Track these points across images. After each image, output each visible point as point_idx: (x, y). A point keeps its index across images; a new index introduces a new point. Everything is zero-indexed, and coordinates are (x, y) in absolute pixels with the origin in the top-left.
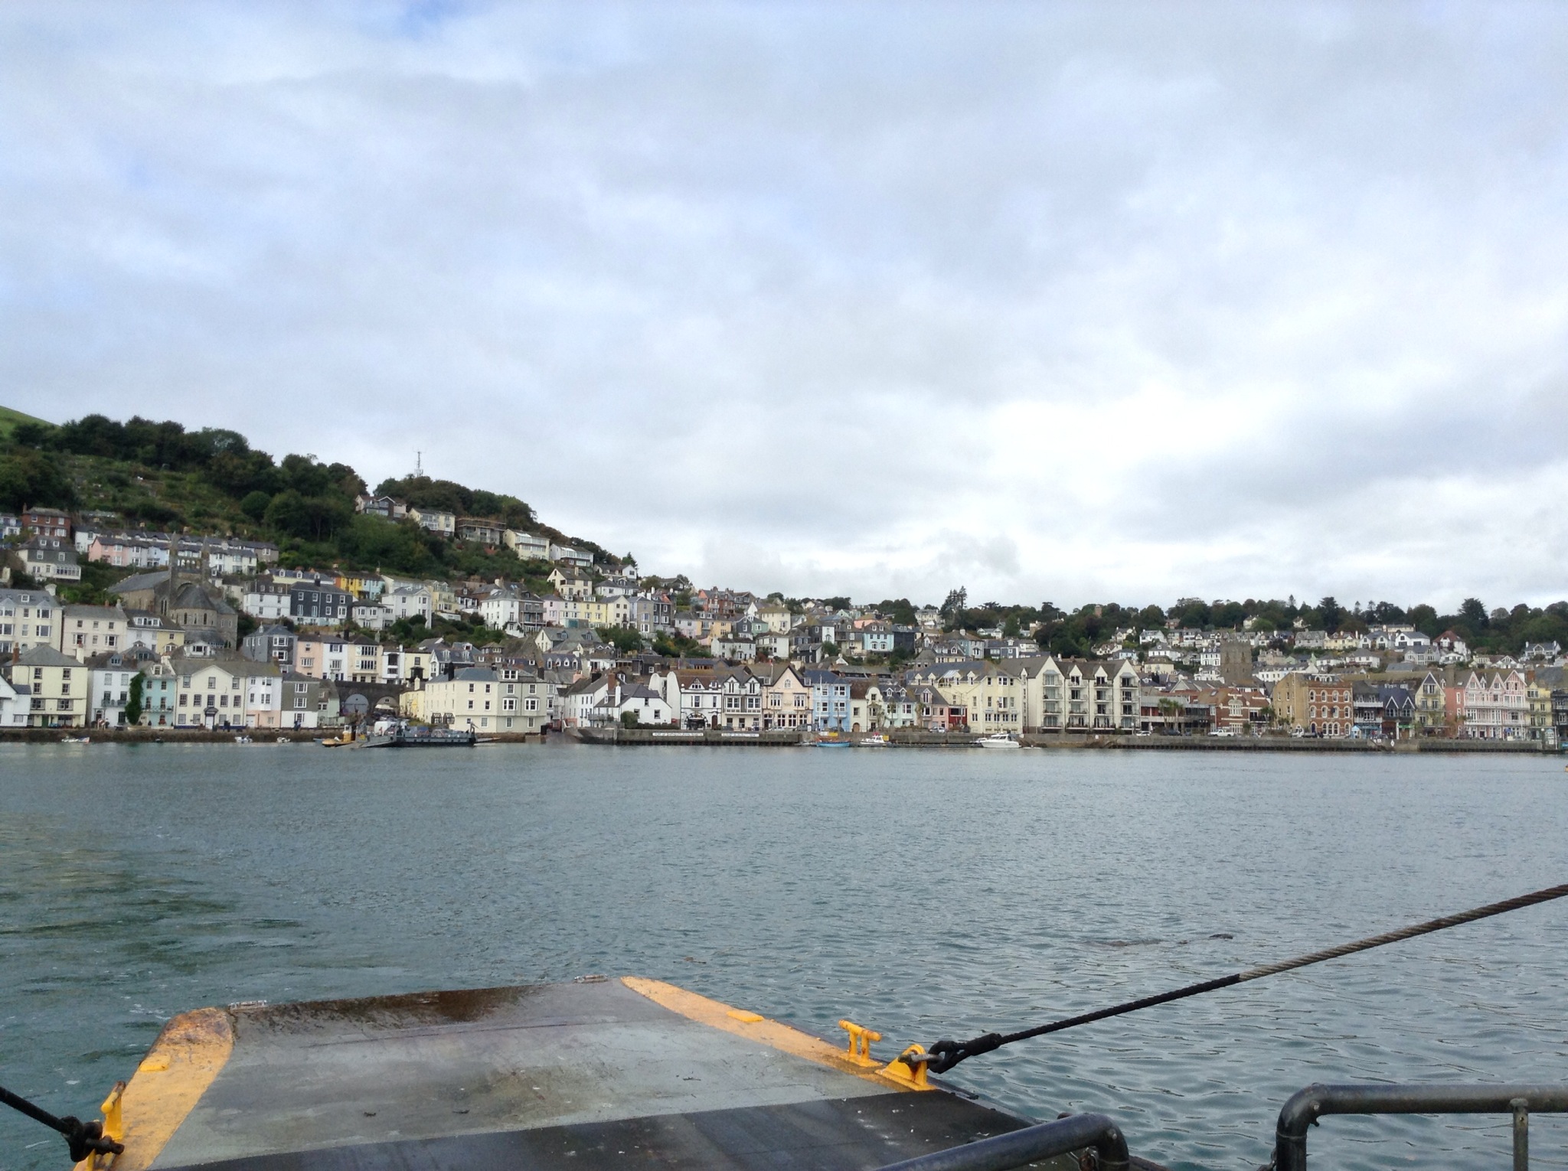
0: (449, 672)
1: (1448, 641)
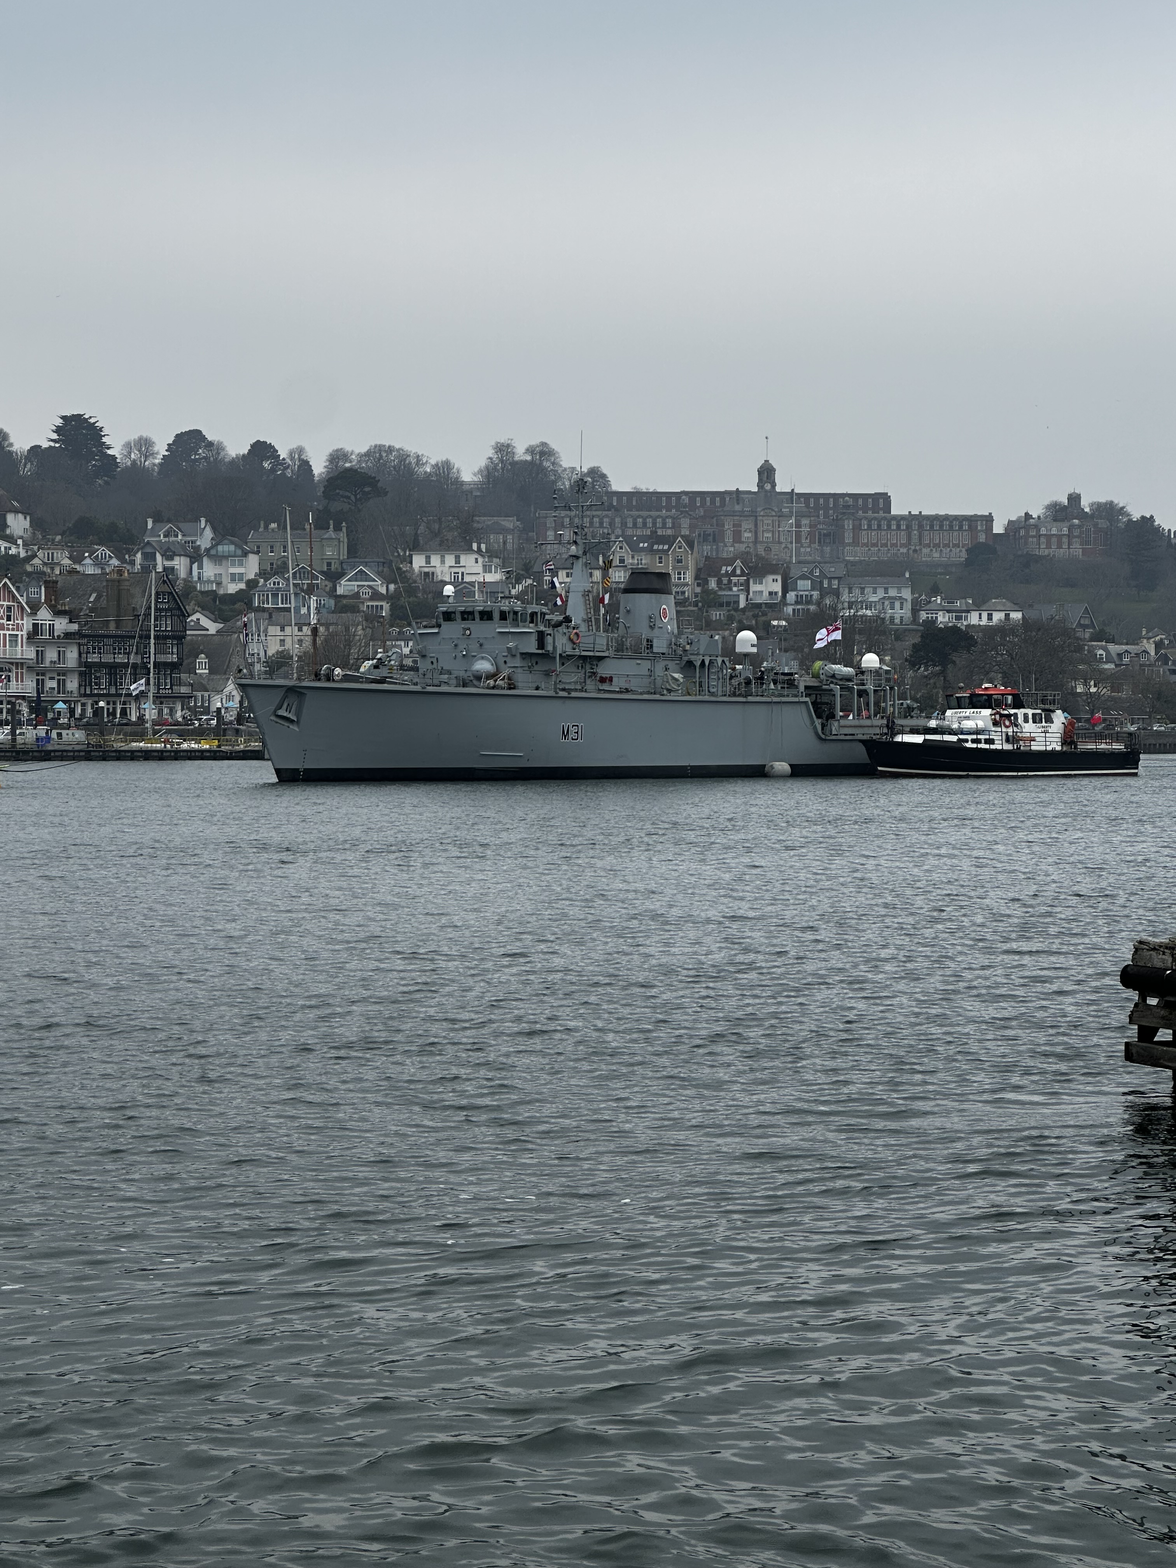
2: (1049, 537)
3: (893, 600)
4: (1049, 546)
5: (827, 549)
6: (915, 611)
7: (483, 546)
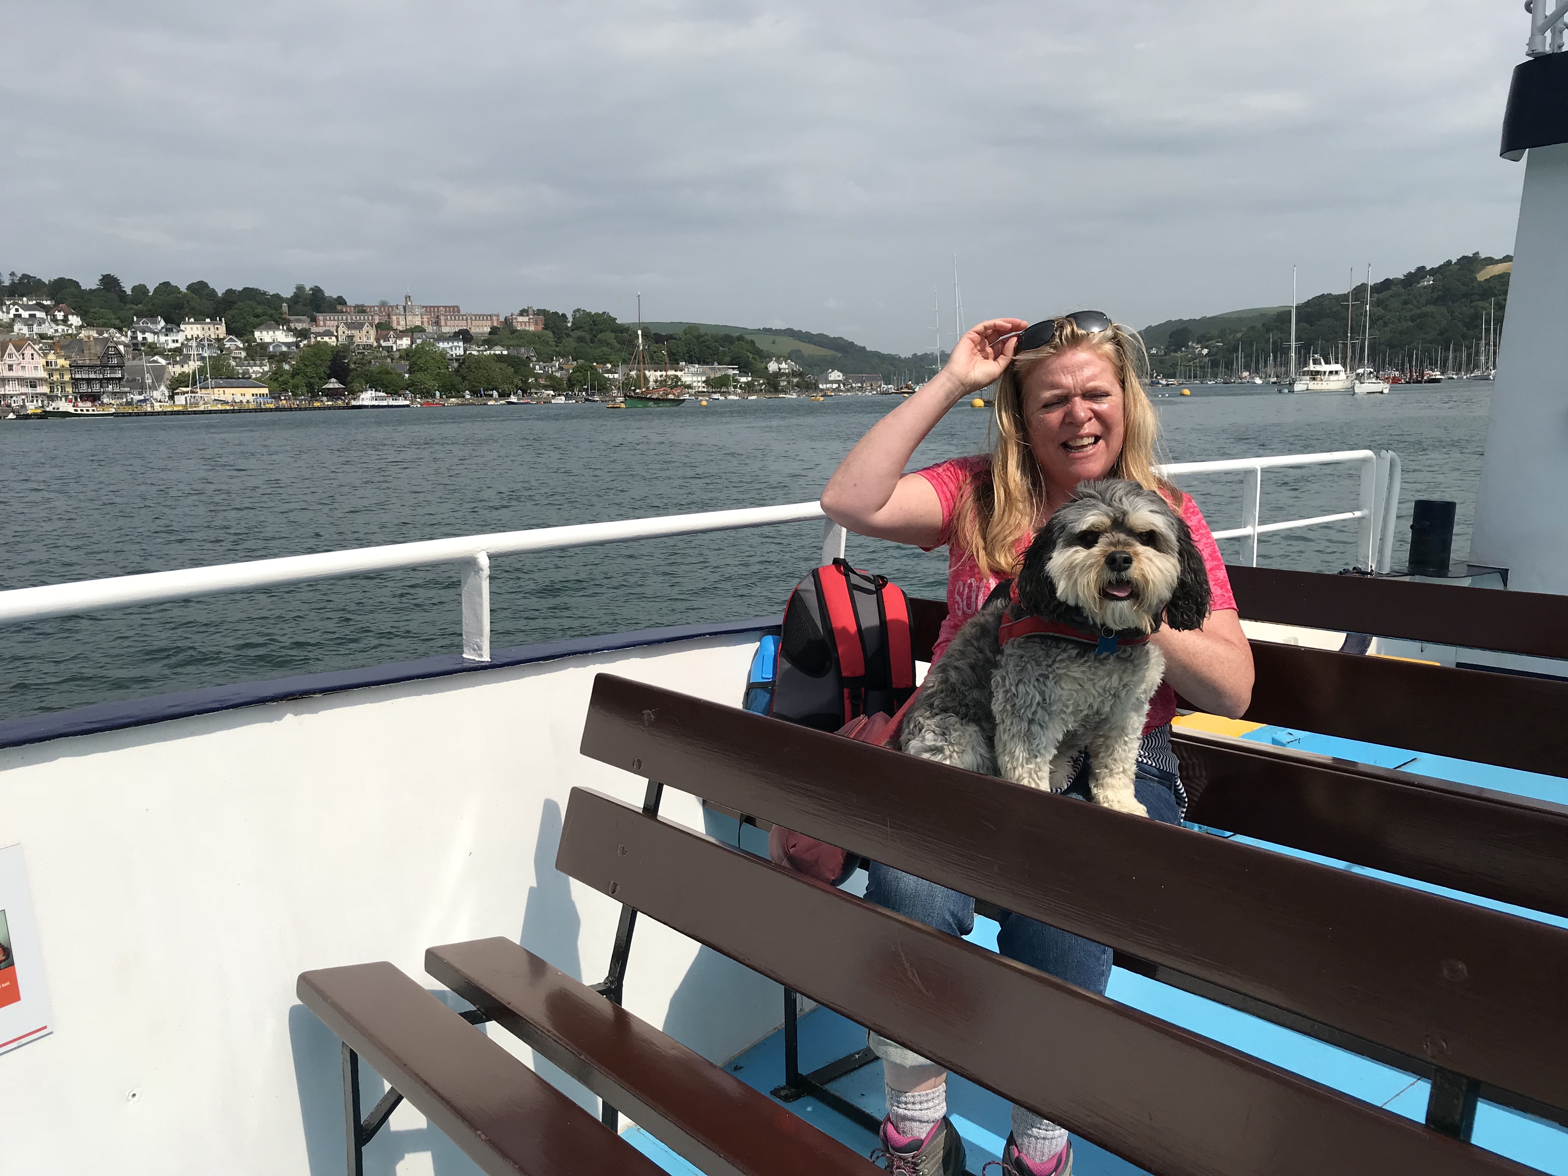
1: (62, 313)
2: (521, 322)
3: (456, 347)
4: (521, 326)
5: (435, 328)
6: (465, 351)
7: (285, 328)
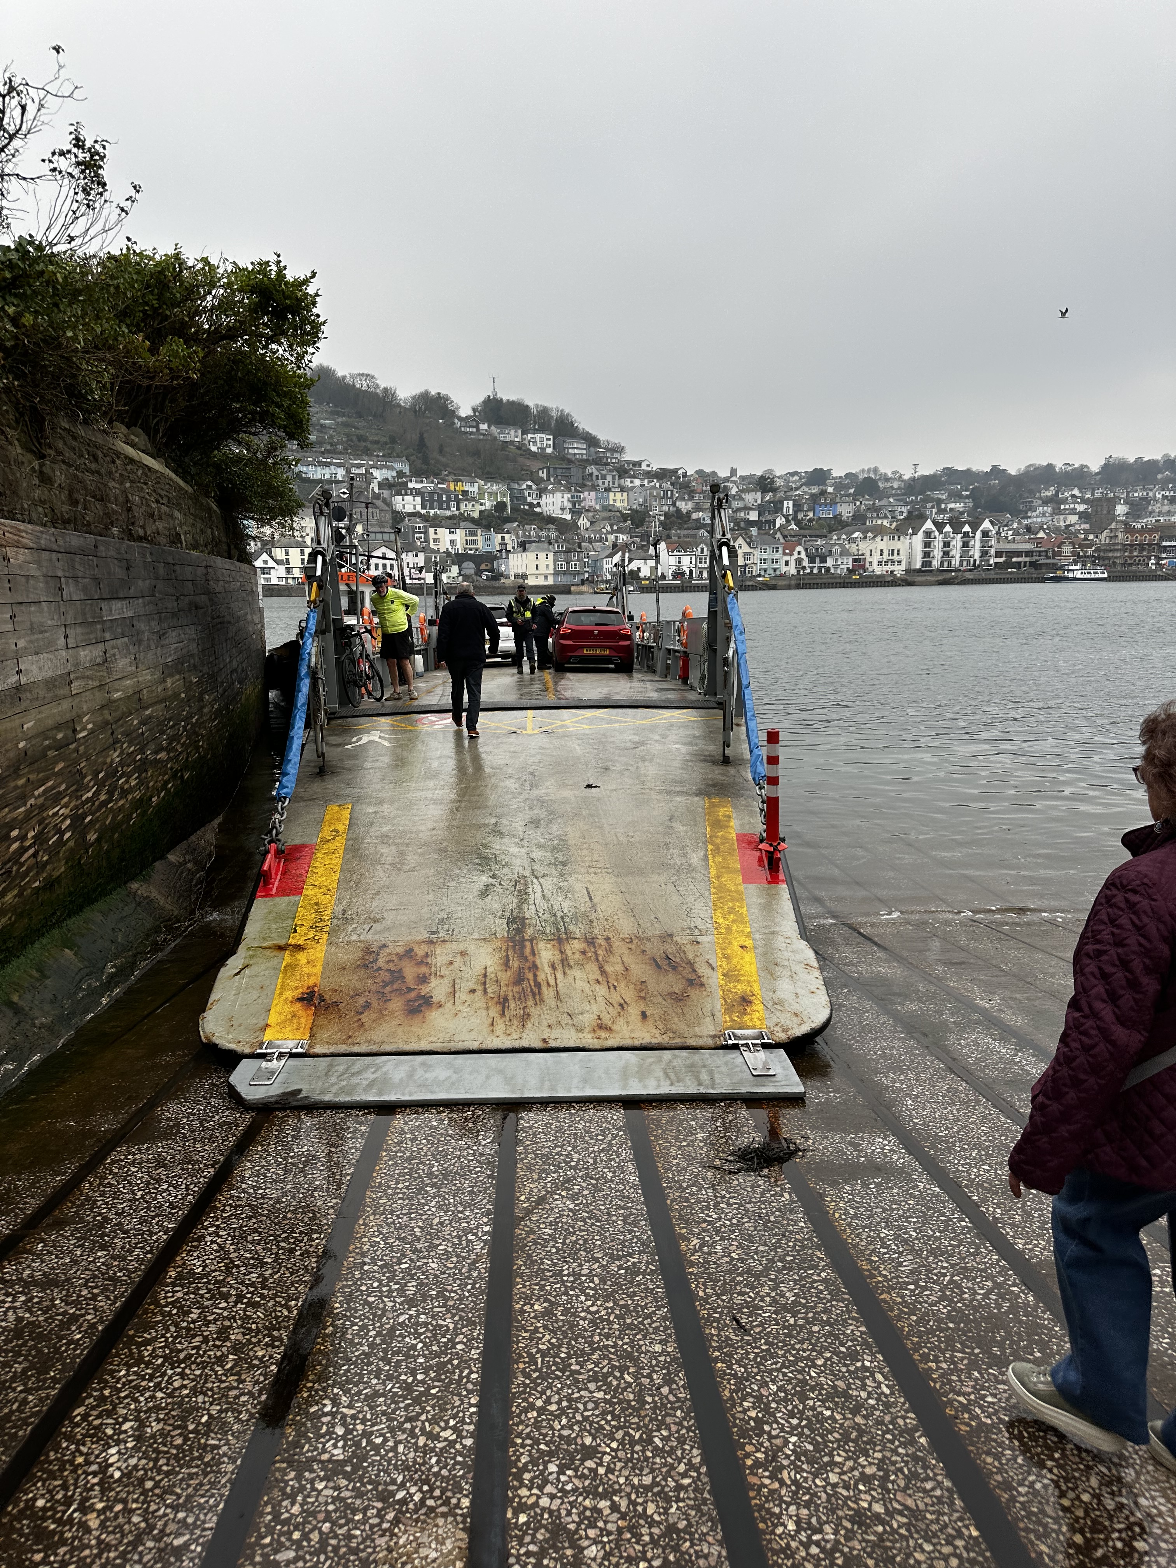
0: (523, 546)
